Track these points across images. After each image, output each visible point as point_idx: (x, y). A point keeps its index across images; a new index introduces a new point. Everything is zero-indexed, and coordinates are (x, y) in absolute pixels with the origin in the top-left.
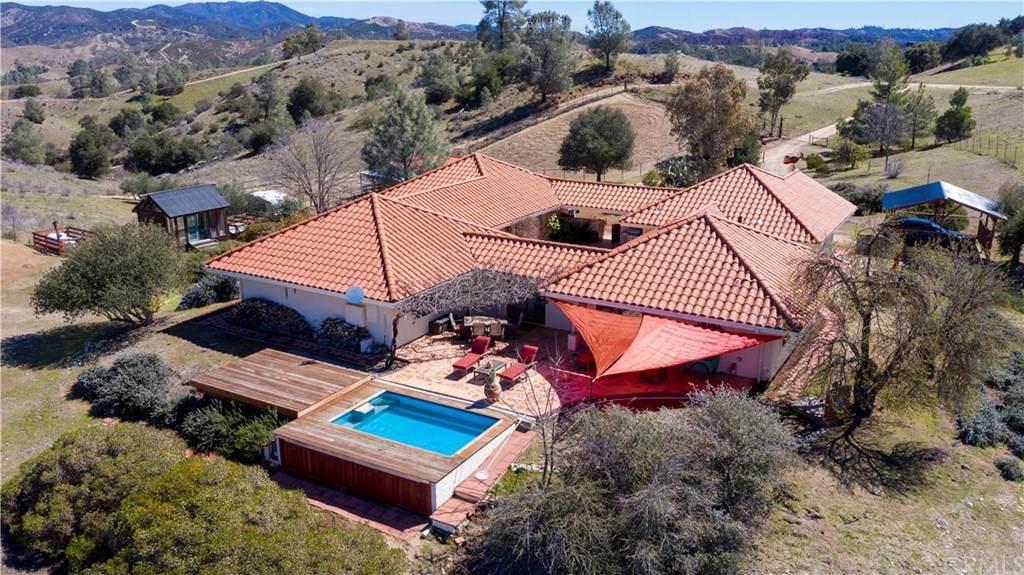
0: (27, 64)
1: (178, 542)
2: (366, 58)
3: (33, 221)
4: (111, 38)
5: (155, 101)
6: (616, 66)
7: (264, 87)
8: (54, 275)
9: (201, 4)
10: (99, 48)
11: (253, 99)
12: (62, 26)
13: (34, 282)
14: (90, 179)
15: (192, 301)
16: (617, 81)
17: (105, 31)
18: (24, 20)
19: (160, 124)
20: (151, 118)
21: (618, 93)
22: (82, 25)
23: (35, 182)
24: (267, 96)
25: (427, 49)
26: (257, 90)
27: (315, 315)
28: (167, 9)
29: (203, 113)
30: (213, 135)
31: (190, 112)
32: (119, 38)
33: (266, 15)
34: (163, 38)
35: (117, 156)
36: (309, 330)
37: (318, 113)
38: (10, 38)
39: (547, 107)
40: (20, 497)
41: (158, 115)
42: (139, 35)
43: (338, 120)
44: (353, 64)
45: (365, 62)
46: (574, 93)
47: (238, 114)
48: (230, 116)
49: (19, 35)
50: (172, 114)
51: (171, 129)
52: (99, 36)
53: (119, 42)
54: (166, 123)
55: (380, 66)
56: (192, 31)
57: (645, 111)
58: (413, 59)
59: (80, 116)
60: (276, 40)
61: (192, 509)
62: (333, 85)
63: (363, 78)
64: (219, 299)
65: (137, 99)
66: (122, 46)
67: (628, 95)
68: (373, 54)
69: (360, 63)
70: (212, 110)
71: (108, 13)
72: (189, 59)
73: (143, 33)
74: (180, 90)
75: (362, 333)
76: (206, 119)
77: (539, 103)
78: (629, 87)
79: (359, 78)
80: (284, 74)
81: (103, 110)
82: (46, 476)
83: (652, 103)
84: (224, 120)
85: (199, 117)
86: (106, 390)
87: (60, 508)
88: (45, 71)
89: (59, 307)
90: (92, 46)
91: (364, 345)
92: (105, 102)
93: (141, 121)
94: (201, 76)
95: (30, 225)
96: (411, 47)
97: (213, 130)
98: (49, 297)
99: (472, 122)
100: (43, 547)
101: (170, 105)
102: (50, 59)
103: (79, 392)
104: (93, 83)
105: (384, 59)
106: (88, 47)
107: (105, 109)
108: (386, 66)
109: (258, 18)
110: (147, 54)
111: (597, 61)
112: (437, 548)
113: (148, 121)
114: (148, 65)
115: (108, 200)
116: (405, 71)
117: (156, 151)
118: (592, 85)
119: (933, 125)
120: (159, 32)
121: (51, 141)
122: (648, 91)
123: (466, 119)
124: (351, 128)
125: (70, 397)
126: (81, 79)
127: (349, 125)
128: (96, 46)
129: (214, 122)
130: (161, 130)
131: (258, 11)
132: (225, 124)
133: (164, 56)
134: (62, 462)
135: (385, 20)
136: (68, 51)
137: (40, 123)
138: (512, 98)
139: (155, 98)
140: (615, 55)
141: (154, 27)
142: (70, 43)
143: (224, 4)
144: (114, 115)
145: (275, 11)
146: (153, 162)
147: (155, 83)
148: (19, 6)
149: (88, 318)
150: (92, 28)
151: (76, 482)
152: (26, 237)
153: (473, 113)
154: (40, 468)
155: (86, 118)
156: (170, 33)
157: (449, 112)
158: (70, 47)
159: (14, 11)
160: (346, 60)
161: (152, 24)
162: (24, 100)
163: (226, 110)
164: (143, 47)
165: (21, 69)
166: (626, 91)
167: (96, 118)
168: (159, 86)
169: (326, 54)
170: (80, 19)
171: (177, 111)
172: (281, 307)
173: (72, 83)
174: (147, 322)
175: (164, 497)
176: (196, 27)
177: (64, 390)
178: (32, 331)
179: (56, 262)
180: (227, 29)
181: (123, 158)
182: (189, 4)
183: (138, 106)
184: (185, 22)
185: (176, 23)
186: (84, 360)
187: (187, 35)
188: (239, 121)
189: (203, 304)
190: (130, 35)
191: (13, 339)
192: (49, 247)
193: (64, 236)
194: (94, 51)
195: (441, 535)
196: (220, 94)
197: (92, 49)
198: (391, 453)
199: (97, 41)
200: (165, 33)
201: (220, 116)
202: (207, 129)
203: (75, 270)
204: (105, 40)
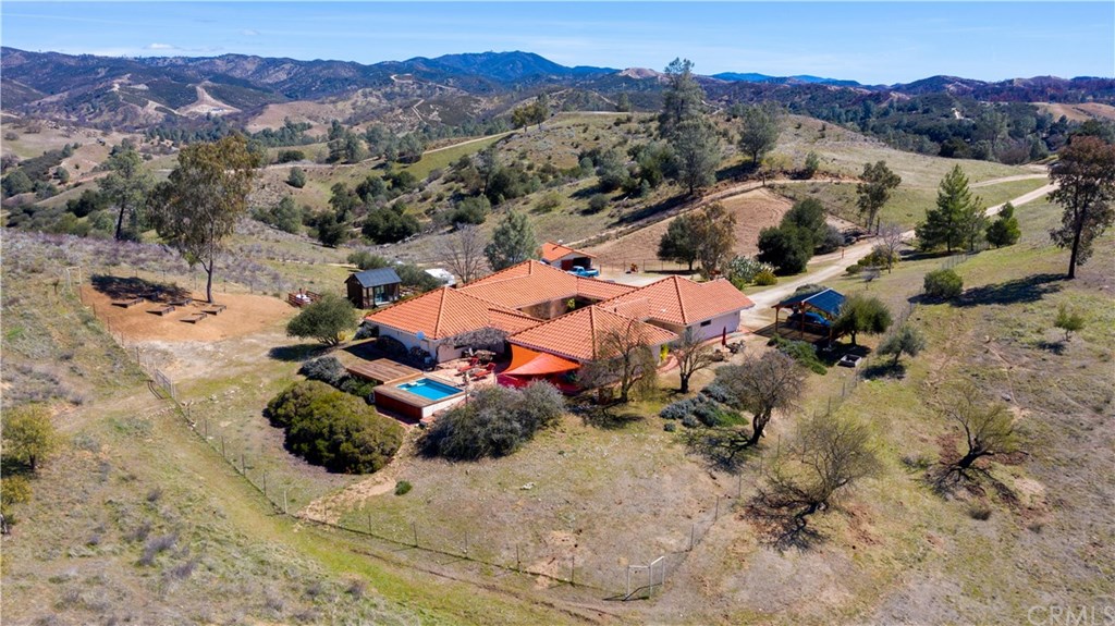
0: (295, 121)
1: (328, 415)
2: (585, 131)
3: (289, 285)
4: (371, 93)
5: (396, 169)
6: (764, 163)
7: (485, 161)
8: (296, 319)
9: (458, 55)
10: (359, 103)
11: (477, 171)
12: (329, 80)
13: (287, 322)
14: (331, 247)
15: (359, 336)
16: (760, 177)
17: (366, 86)
18: (295, 75)
19: (398, 190)
20: (391, 185)
21: (757, 188)
22: (346, 79)
23: (293, 252)
24: (487, 169)
25: (643, 122)
26: (481, 163)
27: (409, 345)
28: (425, 61)
29: (434, 182)
30: (439, 203)
31: (424, 180)
32: (379, 93)
33: (520, 65)
34: (419, 92)
35: (359, 219)
36: (406, 351)
37: (510, 196)
38: (282, 92)
39: (694, 199)
40: (277, 404)
41: (398, 182)
42: (397, 89)
43: (525, 204)
44: (571, 137)
45: (583, 135)
46: (720, 187)
47: (462, 184)
48: (455, 185)
49: (290, 89)
50: (409, 181)
51: (406, 196)
52: (360, 91)
53: (378, 97)
54: (403, 190)
55: (597, 139)
56: (447, 85)
57: (773, 206)
58: (629, 132)
59: (334, 182)
60: (524, 96)
61: (334, 406)
62: (550, 158)
63: (579, 151)
64: (372, 336)
65: (381, 166)
66: (380, 102)
67: (764, 190)
68: (592, 128)
69: (578, 135)
70: (441, 180)
71: (370, 66)
72: (439, 116)
73: (401, 87)
74: (418, 159)
75: (427, 354)
76: (435, 188)
77: (688, 195)
78: (767, 183)
79: (574, 151)
80: (506, 147)
81: (353, 176)
82: (287, 396)
83: (784, 199)
84: (450, 189)
85: (430, 185)
86: (313, 371)
87: (290, 406)
88: (310, 127)
89: (298, 334)
90: (353, 101)
91: (427, 359)
92: (354, 168)
93: (381, 187)
94: (438, 146)
95: (287, 289)
96: (629, 120)
97: (440, 199)
98: (294, 329)
99: (631, 210)
100: (284, 420)
101: (407, 174)
102: (315, 114)
103: (303, 371)
104: (348, 147)
105: (601, 132)
106: (350, 102)
107: (352, 175)
108: (602, 138)
109: (511, 69)
110: (401, 110)
111: (748, 158)
112: (419, 430)
113: (388, 188)
114: (401, 122)
115: (338, 268)
116: (620, 144)
117: (383, 224)
118: (737, 180)
119: (983, 233)
120: (415, 86)
121: (308, 204)
122: (783, 187)
123: (627, 206)
124: (533, 211)
125: (298, 374)
126: (338, 142)
127: (533, 208)
128: (357, 101)
129: (441, 191)
130: (398, 196)
131: (514, 63)
132: (451, 193)
133: (416, 112)
134: (293, 391)
135: (639, 71)
136: (331, 106)
137: (301, 187)
138: (667, 190)
139: (396, 165)
140: (762, 152)
141: (411, 82)
142: (333, 98)
143: (480, 55)
144: (360, 181)
145: (529, 61)
146: (380, 233)
147: (398, 151)
148: (292, 61)
149: (310, 340)
150: (354, 82)
151: (297, 399)
152: (285, 296)
153: (635, 201)
154: (285, 393)
155: (337, 185)
156: (425, 87)
157: (615, 199)
158: (334, 102)
159: (287, 66)
160: (565, 133)
161: (409, 78)
162: (290, 165)
163: (453, 180)
164: (399, 102)
165: (289, 126)
166: (764, 186)
167: (345, 184)
168: (401, 154)
169: (548, 127)
170: (345, 74)
171: (413, 179)
172: (396, 340)
173: (330, 146)
174: (336, 344)
175: (325, 402)
176: (451, 80)
177: (296, 370)
178: (285, 346)
179: (297, 312)
180: (480, 82)
181: (364, 222)
182: (447, 55)
183: (381, 173)
184: (441, 75)
185: (432, 76)
186: (306, 359)
187: (441, 89)
188: (463, 191)
189: (365, 338)
190: (388, 89)
191: (277, 349)
192: (295, 302)
193: (305, 297)
194: (354, 106)
195: (422, 426)
196: (450, 165)
197: (353, 104)
198: (413, 397)
199: (358, 97)
200: (420, 88)
201: (448, 185)
202: (434, 197)
203: (305, 317)
204: (365, 95)
